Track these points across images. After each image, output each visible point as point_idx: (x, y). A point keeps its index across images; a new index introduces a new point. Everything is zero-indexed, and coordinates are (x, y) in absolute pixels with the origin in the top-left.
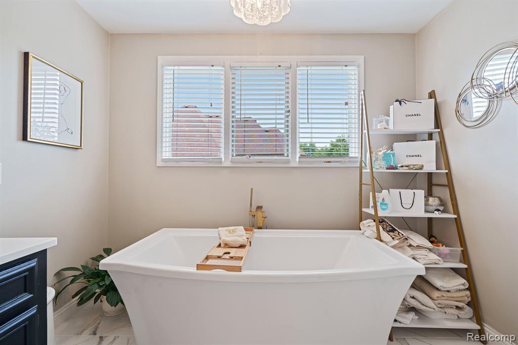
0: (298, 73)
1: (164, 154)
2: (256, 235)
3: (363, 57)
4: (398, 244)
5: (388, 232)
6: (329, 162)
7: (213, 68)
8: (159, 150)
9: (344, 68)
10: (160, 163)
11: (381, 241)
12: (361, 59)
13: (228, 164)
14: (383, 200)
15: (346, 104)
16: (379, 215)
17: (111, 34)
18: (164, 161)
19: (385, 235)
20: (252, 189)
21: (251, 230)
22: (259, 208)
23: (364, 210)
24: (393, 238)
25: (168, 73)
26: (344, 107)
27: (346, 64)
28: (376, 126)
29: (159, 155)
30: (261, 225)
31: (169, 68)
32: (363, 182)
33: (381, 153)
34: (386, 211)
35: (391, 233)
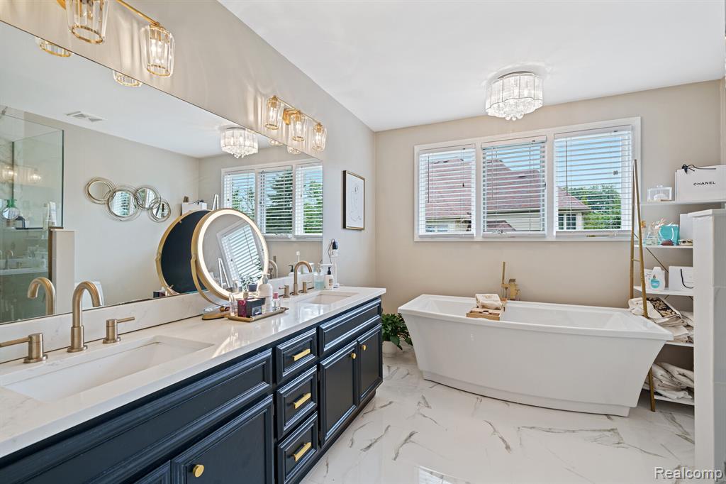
0: (556, 144)
1: (420, 232)
2: (508, 305)
3: (639, 118)
4: (668, 321)
5: (659, 310)
6: (593, 236)
7: (464, 151)
8: (416, 227)
9: (613, 134)
10: (417, 239)
11: (648, 318)
12: (637, 122)
13: (480, 239)
14: (654, 277)
15: (616, 173)
16: (647, 292)
17: (376, 132)
18: (421, 237)
19: (653, 313)
20: (504, 263)
21: (505, 300)
22: (512, 280)
23: (635, 287)
24: (663, 316)
25: (423, 160)
26: (612, 176)
27: (616, 129)
28: (653, 198)
29: (416, 232)
30: (514, 297)
31: (424, 155)
32: (634, 258)
33: (657, 227)
34: (658, 289)
35: (662, 312)
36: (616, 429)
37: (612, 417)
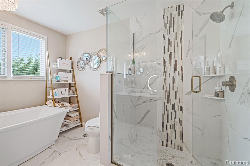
3: (47, 37)
4: (61, 106)
6: (31, 78)
9: (38, 39)
11: (55, 106)
14: (56, 92)
16: (54, 98)
19: (56, 104)
23: (47, 97)
24: (59, 105)
27: (39, 37)
28: (53, 66)
32: (47, 86)
33: (54, 76)
34: (57, 96)
35: (58, 103)
36: (55, 150)
37: (50, 147)
